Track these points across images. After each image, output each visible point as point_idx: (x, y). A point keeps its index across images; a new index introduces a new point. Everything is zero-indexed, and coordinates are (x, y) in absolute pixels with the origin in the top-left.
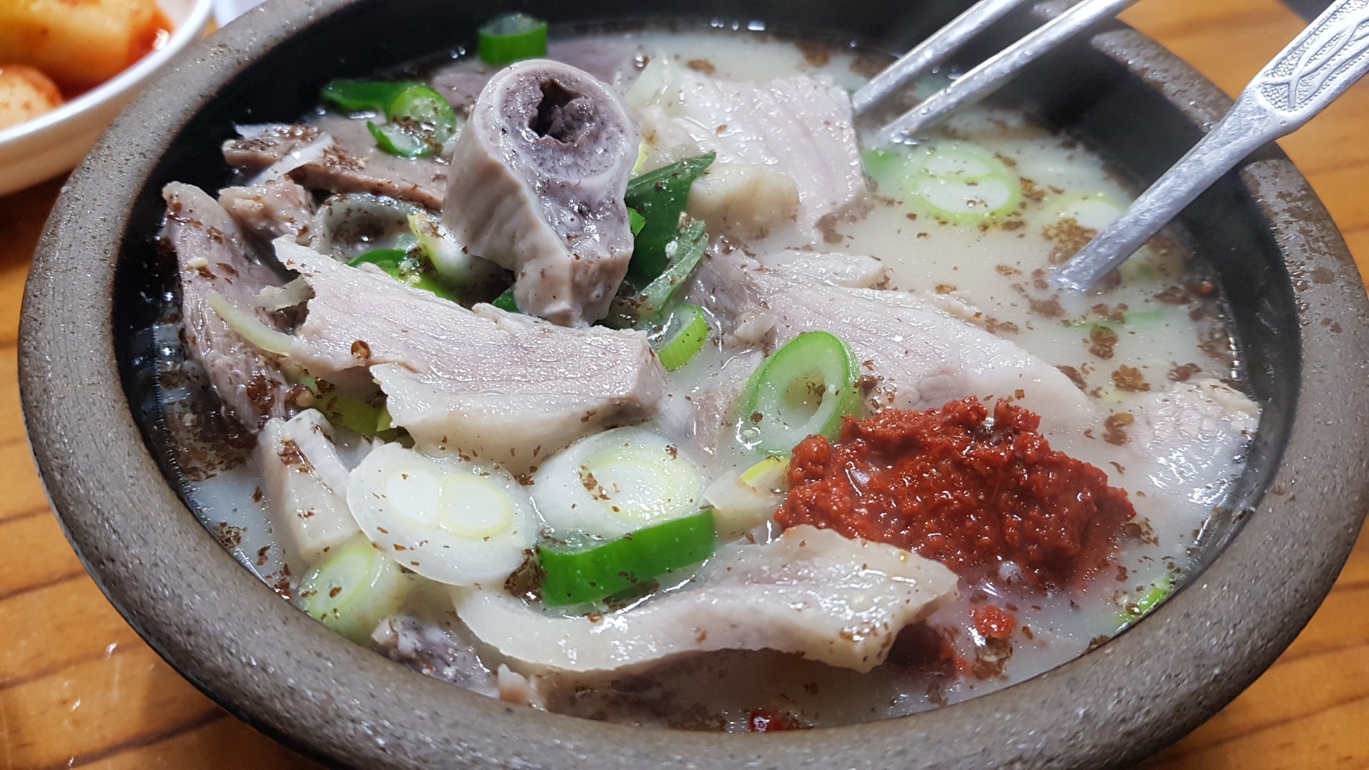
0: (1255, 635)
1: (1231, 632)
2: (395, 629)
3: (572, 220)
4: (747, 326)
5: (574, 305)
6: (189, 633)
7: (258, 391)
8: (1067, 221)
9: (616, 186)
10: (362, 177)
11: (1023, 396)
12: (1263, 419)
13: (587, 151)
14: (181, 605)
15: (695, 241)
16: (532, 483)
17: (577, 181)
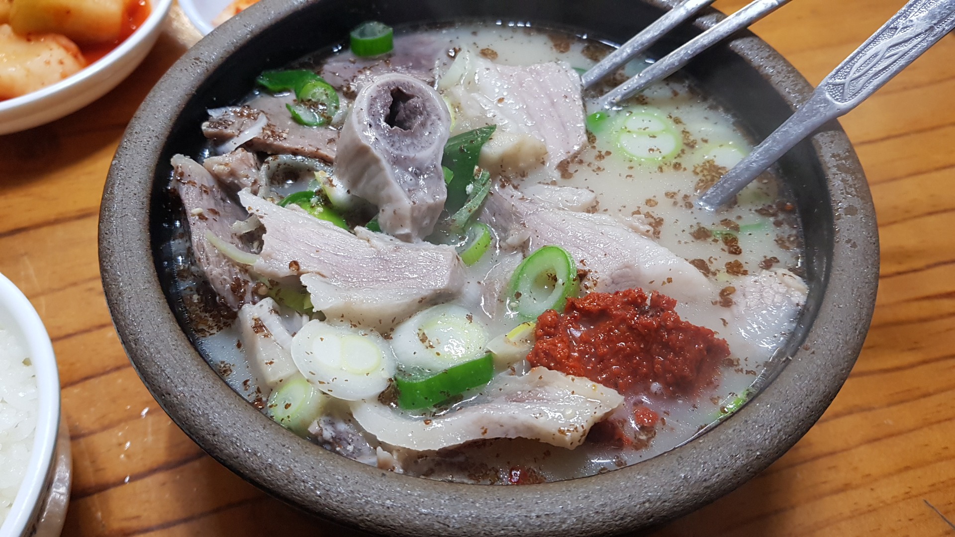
0: (782, 433)
1: (769, 431)
2: (321, 425)
3: (411, 180)
4: (514, 238)
5: (413, 230)
6: (214, 435)
7: (236, 288)
8: (708, 162)
9: (436, 156)
10: (286, 145)
11: (671, 281)
12: (809, 296)
13: (419, 134)
14: (208, 419)
15: (483, 185)
16: (391, 338)
17: (414, 155)
